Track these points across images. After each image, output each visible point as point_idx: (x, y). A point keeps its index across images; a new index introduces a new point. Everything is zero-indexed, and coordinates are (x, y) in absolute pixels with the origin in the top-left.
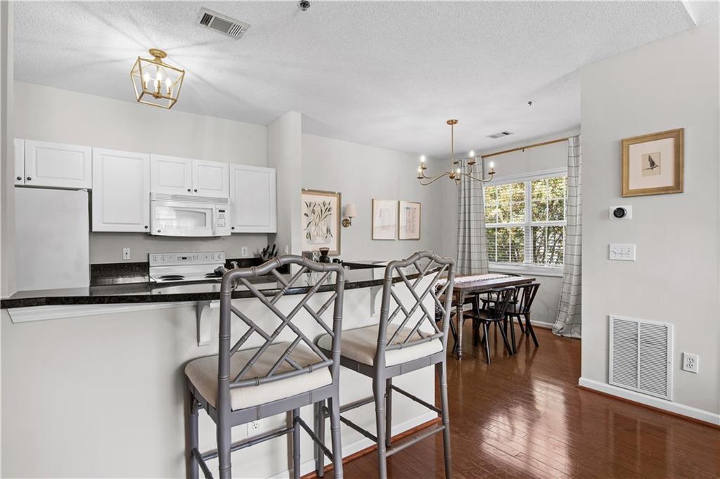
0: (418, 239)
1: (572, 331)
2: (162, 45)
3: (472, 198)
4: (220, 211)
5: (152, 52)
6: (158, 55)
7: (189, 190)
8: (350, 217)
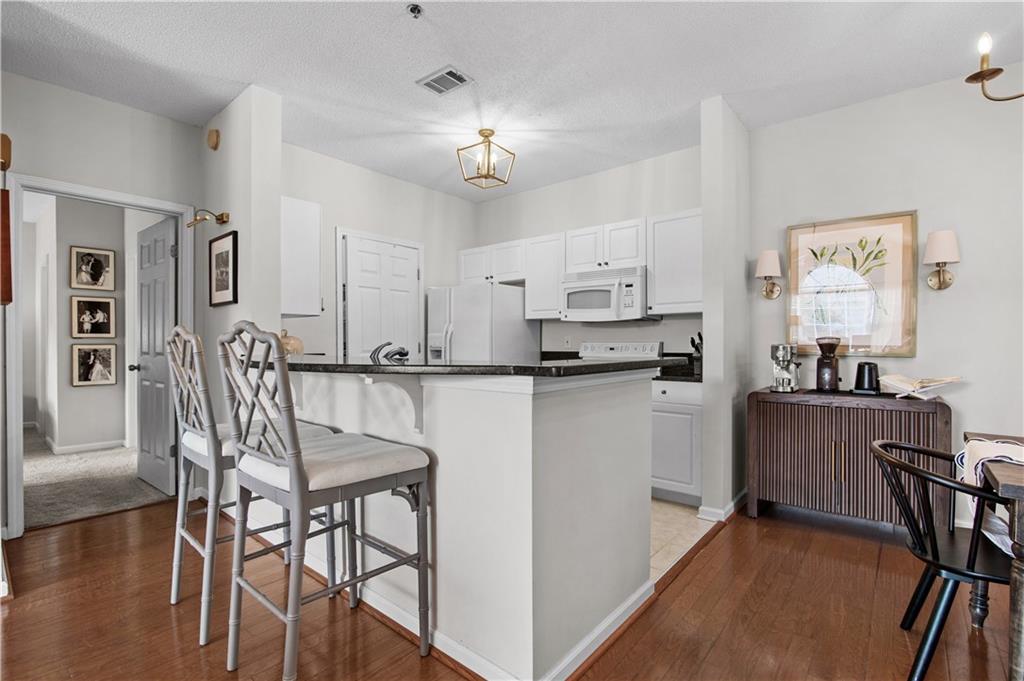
2: (487, 125)
4: (627, 286)
5: (481, 132)
6: (486, 135)
7: (600, 265)
8: (938, 264)
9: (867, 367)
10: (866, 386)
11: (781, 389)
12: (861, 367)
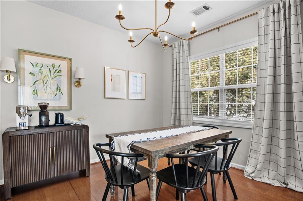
0: (144, 100)
1: (261, 176)
3: (181, 70)
8: (79, 79)
9: (59, 114)
10: (60, 122)
11: (22, 128)
12: (57, 115)
